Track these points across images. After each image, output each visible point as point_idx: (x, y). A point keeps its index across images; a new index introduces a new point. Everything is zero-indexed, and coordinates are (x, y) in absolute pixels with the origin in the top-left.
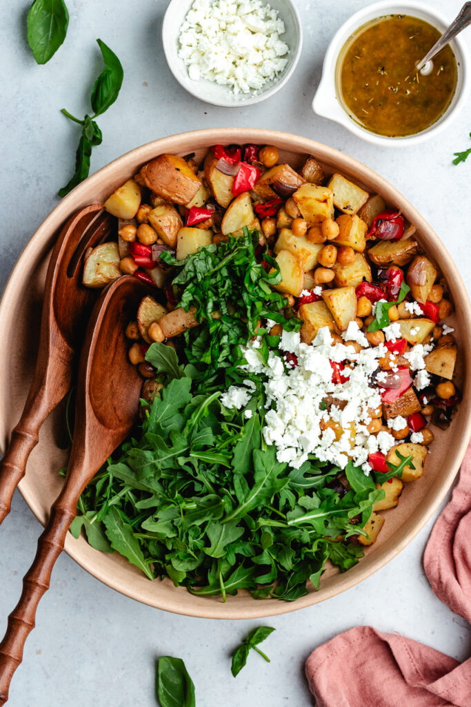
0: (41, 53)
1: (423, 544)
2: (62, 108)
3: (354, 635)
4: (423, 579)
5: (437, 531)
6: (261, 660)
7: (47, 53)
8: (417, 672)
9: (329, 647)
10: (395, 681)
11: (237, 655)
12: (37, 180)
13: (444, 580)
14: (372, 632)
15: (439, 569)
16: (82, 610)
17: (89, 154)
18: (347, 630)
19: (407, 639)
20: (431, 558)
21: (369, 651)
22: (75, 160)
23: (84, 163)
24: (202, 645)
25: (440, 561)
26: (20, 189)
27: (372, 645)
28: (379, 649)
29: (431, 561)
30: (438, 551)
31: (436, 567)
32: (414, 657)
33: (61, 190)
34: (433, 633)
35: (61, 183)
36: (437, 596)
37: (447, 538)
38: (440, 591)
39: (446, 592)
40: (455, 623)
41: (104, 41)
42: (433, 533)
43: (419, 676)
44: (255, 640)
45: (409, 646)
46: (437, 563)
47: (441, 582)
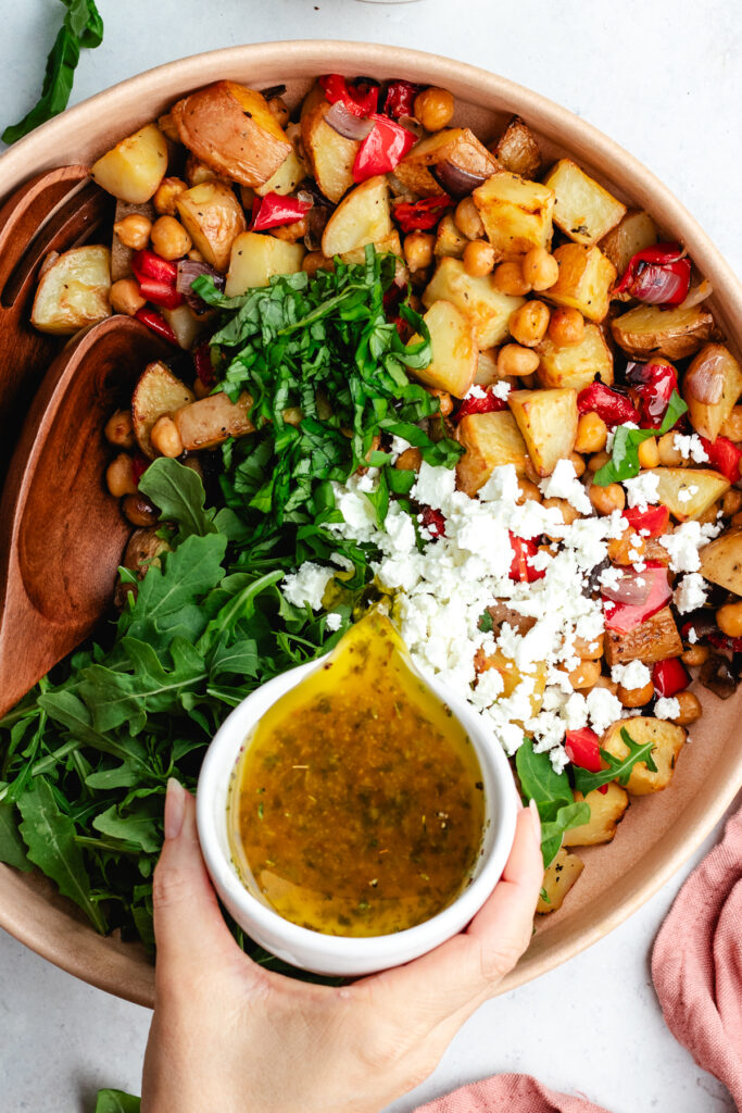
1: (655, 924)
3: (495, 1090)
4: (646, 993)
5: (687, 901)
9: (441, 1108)
13: (689, 1000)
14: (533, 1089)
15: (682, 977)
17: (72, 63)
18: (483, 1079)
20: (667, 953)
22: (43, 74)
23: (60, 79)
25: (684, 961)
29: (667, 959)
30: (684, 940)
31: (677, 972)
33: (9, 129)
34: (654, 1103)
36: (672, 1030)
37: (704, 916)
38: (679, 1021)
39: (689, 1025)
40: (700, 1089)
42: (679, 904)
46: (679, 964)
47: (682, 1004)
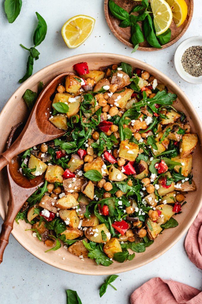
0: (10, 19)
1: (185, 237)
2: (20, 44)
3: (152, 282)
4: (184, 252)
5: (191, 231)
6: (113, 290)
7: (13, 19)
8: (181, 296)
9: (141, 289)
10: (171, 301)
11: (102, 288)
12: (10, 76)
13: (194, 253)
14: (160, 280)
15: (192, 248)
16: (32, 268)
17: (32, 64)
18: (149, 280)
19: (175, 282)
20: (188, 243)
21: (159, 288)
22: (26, 67)
23: (30, 68)
24: (86, 283)
25: (192, 244)
26: (2, 80)
27: (160, 285)
28: (164, 287)
29: (188, 244)
30: (191, 240)
31: (191, 247)
32: (179, 290)
33: (20, 80)
34: (190, 276)
35: (20, 77)
36: (191, 260)
37: (195, 234)
38: (192, 258)
39: (195, 259)
40: (199, 272)
41: (39, 13)
42: (189, 232)
43: (182, 298)
44: (110, 281)
45: (177, 285)
46: (191, 245)
47: (193, 254)
